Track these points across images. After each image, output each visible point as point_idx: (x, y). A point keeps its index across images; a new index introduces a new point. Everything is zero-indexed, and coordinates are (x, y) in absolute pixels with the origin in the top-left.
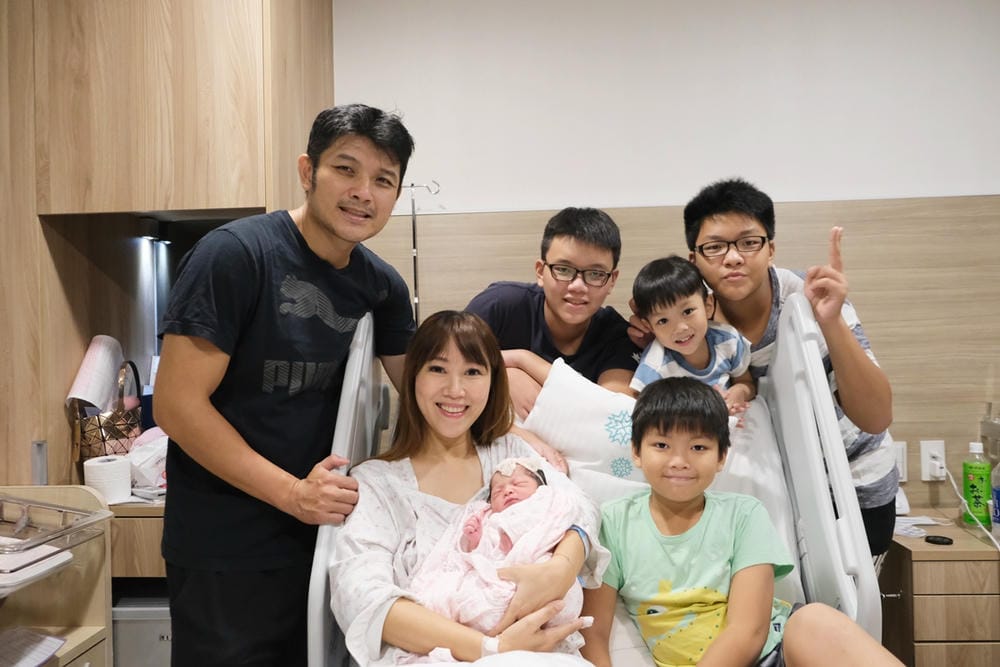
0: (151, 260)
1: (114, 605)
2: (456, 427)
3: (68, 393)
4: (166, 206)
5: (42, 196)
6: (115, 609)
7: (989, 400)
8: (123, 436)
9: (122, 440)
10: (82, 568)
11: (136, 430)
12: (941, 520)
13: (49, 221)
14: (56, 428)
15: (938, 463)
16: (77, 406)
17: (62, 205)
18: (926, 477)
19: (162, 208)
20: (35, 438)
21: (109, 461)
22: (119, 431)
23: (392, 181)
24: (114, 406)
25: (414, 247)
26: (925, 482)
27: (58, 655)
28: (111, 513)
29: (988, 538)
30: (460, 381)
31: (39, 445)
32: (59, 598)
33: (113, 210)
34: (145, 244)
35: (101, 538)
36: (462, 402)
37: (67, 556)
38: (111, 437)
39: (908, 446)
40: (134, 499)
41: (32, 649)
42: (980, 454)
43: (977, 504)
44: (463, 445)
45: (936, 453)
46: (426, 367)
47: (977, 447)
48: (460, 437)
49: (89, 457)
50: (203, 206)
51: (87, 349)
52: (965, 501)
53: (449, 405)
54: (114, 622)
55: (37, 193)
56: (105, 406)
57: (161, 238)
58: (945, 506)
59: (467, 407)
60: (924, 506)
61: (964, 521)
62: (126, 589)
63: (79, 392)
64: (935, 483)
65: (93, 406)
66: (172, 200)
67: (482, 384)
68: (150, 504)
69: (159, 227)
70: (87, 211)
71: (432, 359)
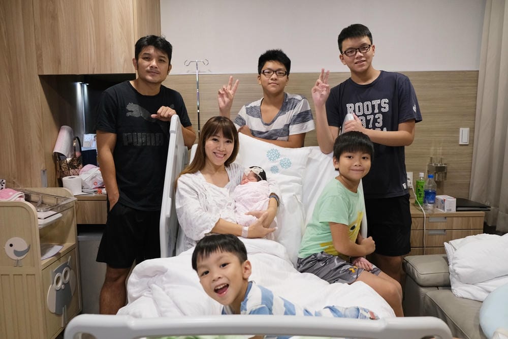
0: (81, 92)
1: (78, 235)
2: (221, 162)
3: (53, 149)
4: (93, 72)
5: (40, 67)
6: (79, 237)
7: (431, 156)
8: (76, 168)
9: (76, 170)
10: (65, 220)
11: (81, 165)
13: (44, 79)
16: (57, 155)
17: (49, 70)
19: (92, 73)
20: (42, 168)
21: (72, 178)
22: (75, 166)
23: (165, 60)
24: (72, 156)
25: (198, 89)
27: (60, 252)
28: (76, 199)
30: (224, 145)
31: (44, 171)
32: (56, 233)
33: (70, 73)
34: (78, 85)
35: (72, 209)
36: (223, 153)
37: (59, 215)
38: (72, 169)
40: (84, 193)
41: (49, 251)
42: (423, 177)
46: (209, 138)
47: (422, 175)
49: (63, 177)
51: (59, 132)
52: (416, 196)
53: (219, 154)
54: (78, 241)
55: (38, 66)
56: (68, 155)
57: (85, 82)
59: (225, 154)
61: (415, 204)
62: (82, 229)
63: (58, 149)
65: (64, 155)
66: (96, 70)
67: (231, 147)
68: (91, 195)
69: (84, 79)
70: (60, 74)
71: (214, 136)
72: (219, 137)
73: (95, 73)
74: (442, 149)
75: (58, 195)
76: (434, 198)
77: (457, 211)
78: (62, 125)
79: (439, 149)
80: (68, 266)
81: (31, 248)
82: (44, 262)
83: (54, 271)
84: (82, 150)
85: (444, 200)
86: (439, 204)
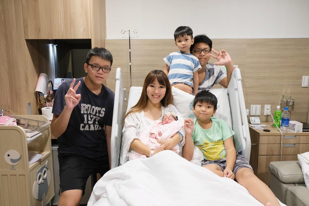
0: (52, 50)
1: (52, 146)
2: (157, 101)
3: (35, 90)
5: (26, 34)
6: (52, 147)
7: (283, 94)
8: (50, 101)
9: (50, 103)
10: (43, 137)
12: (268, 125)
13: (28, 41)
14: (33, 99)
15: (269, 111)
16: (38, 93)
17: (32, 36)
18: (265, 114)
19: (61, 38)
20: (28, 102)
21: (48, 108)
22: (49, 100)
24: (47, 93)
25: (130, 49)
26: (265, 116)
27: (41, 158)
29: (279, 130)
30: (158, 90)
31: (29, 104)
32: (37, 144)
34: (51, 45)
35: (48, 129)
36: (158, 95)
37: (41, 134)
38: (48, 102)
39: (261, 106)
41: (34, 157)
42: (279, 109)
43: (277, 121)
45: (268, 108)
46: (149, 85)
47: (279, 107)
49: (42, 107)
50: (73, 38)
51: (39, 77)
52: (274, 121)
53: (155, 96)
54: (52, 150)
55: (25, 33)
56: (45, 93)
57: (55, 44)
58: (269, 122)
59: (160, 96)
60: (264, 122)
61: (274, 126)
63: (38, 90)
64: (267, 116)
65: (42, 93)
67: (164, 90)
69: (55, 42)
70: (40, 38)
71: (151, 83)
72: (154, 84)
73: (64, 38)
74: (291, 90)
75: (39, 120)
76: (288, 123)
77: (303, 131)
78: (41, 73)
79: (289, 90)
80: (46, 167)
81: (22, 157)
82: (30, 166)
83: (37, 171)
84: (54, 89)
85: (295, 124)
86: (290, 126)
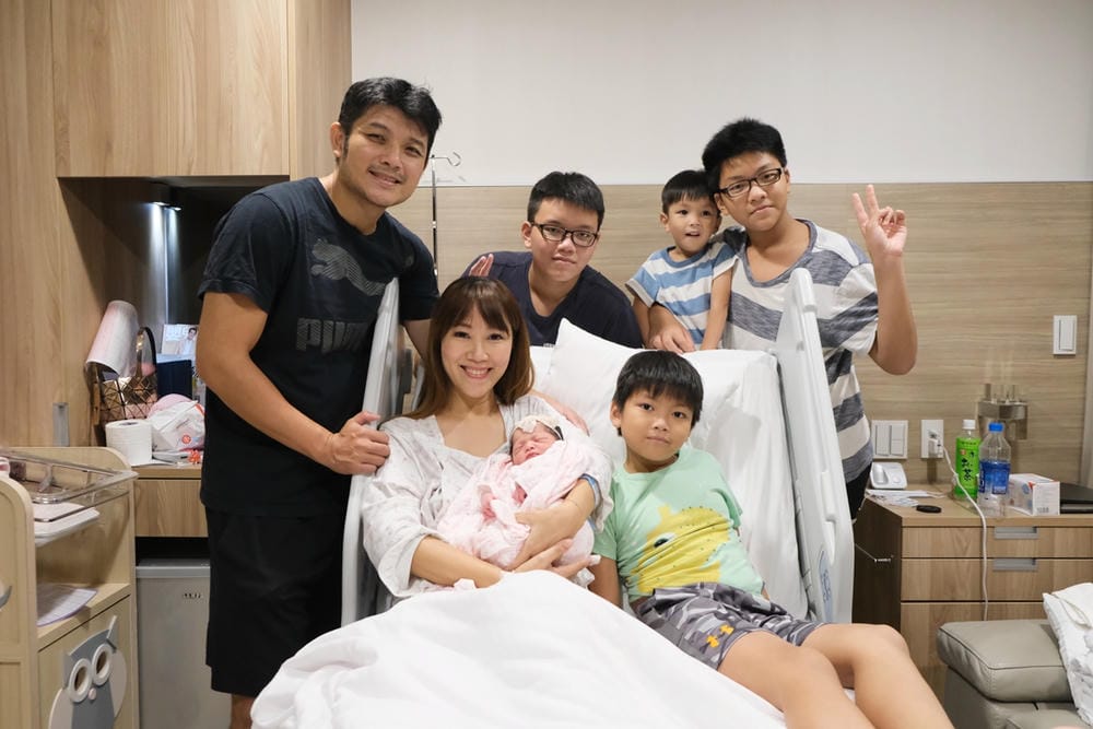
0: (162, 227)
1: (137, 565)
2: (480, 387)
3: (87, 355)
4: (189, 171)
5: (61, 158)
6: (139, 568)
7: (988, 381)
8: (142, 401)
9: (141, 406)
10: (106, 528)
11: (154, 396)
12: (933, 494)
13: (66, 183)
14: (76, 391)
15: (936, 441)
16: (96, 370)
17: (83, 167)
18: (925, 455)
19: (184, 174)
20: (56, 401)
21: (130, 424)
22: (137, 396)
23: (420, 151)
24: (131, 372)
25: (434, 219)
26: (923, 459)
27: (89, 605)
28: (135, 474)
29: (975, 509)
30: (483, 346)
31: (61, 407)
32: (83, 556)
33: (134, 174)
34: (155, 209)
35: (125, 498)
36: (484, 366)
37: (92, 513)
38: (130, 402)
39: (909, 424)
40: (154, 462)
41: (64, 600)
42: (972, 431)
43: (967, 476)
44: (486, 405)
45: (934, 431)
46: (451, 332)
47: (971, 424)
48: (483, 397)
49: (108, 422)
50: (226, 173)
51: (104, 314)
52: (956, 475)
53: (473, 368)
54: (138, 580)
55: (57, 154)
56: (123, 371)
57: (172, 205)
58: (941, 482)
59: (489, 369)
60: (922, 483)
61: (955, 494)
62: (150, 549)
63: (97, 356)
64: (932, 462)
65: (111, 369)
66: (194, 167)
67: (504, 347)
68: (173, 466)
69: (170, 192)
70: (108, 175)
72: (469, 327)
73: (192, 174)
74: (1013, 366)
75: (96, 466)
76: (1004, 482)
77: (1062, 512)
78: (110, 301)
79: (1006, 366)
80: (109, 642)
81: (12, 595)
82: (43, 632)
83: (70, 654)
84: (158, 362)
85: (1031, 486)
86: (1015, 494)
